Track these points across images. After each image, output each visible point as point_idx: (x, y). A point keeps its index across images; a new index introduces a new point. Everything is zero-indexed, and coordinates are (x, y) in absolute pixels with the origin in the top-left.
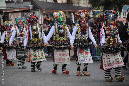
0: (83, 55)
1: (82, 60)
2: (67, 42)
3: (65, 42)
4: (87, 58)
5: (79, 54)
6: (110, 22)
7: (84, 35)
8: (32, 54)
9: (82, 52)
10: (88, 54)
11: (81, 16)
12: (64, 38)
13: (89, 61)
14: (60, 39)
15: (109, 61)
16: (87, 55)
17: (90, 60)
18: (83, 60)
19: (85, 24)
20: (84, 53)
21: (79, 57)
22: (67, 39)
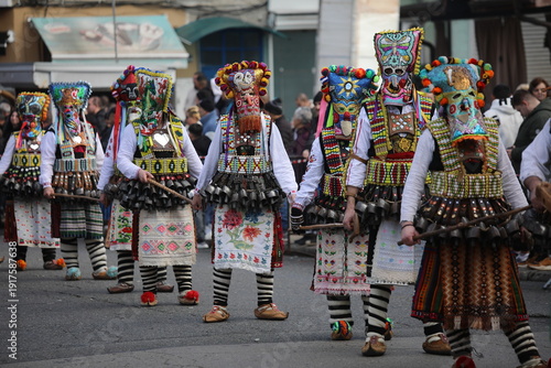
0: (237, 236)
1: (229, 255)
2: (188, 179)
3: (180, 181)
4: (249, 252)
5: (220, 231)
6: (342, 109)
7: (243, 158)
8: (117, 218)
9: (233, 225)
10: (255, 236)
11: (237, 81)
12: (172, 162)
13: (252, 262)
14: (160, 167)
15: (333, 262)
16: (251, 240)
17: (256, 260)
18: (233, 256)
19: (249, 110)
20: (241, 228)
21: (220, 242)
22: (186, 170)
